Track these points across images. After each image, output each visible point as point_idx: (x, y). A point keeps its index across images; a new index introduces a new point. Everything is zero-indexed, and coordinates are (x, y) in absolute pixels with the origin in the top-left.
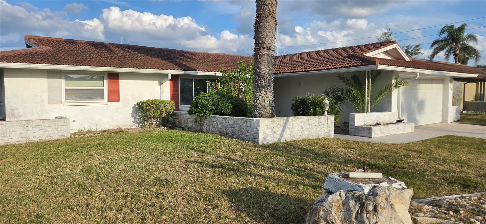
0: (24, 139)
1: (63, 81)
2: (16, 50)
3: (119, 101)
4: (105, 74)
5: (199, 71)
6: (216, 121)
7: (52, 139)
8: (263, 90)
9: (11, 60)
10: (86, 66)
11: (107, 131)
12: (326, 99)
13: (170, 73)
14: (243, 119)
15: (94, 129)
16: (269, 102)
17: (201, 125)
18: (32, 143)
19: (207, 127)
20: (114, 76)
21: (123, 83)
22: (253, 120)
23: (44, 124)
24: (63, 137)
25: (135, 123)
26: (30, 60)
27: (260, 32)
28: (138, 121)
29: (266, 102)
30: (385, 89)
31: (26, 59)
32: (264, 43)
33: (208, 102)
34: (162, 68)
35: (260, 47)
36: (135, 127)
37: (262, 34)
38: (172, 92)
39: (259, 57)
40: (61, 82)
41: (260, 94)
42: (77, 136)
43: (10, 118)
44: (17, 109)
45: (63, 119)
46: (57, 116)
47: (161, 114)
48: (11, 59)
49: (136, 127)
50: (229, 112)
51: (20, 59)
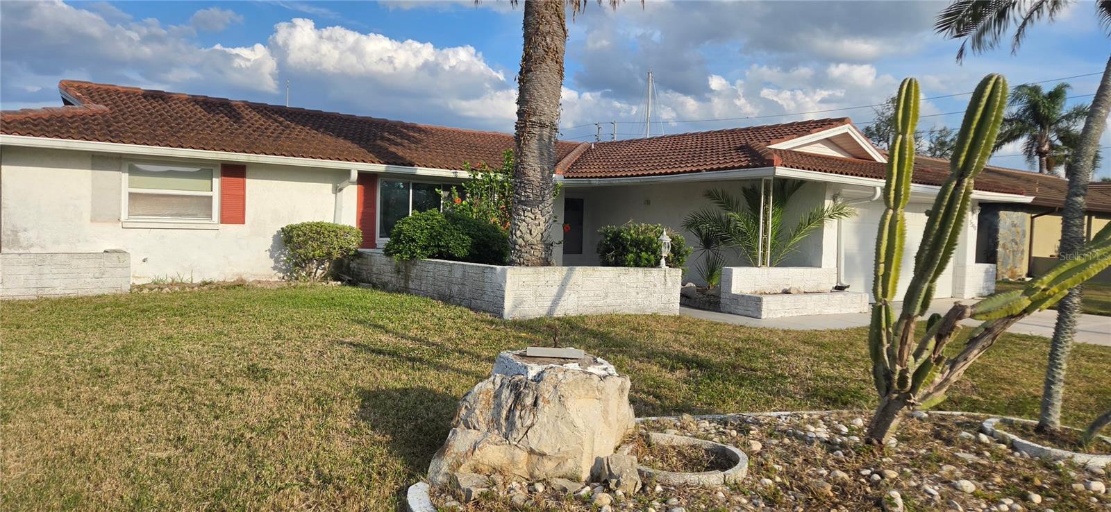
0: (33, 291)
1: (125, 176)
2: (31, 110)
3: (244, 223)
4: (215, 166)
5: (419, 166)
6: (433, 269)
7: (91, 294)
8: (529, 209)
9: (15, 130)
10: (171, 147)
11: (211, 283)
12: (665, 233)
13: (355, 167)
14: (479, 266)
15: (186, 278)
16: (542, 234)
17: (407, 278)
18: (47, 299)
19: (417, 282)
20: (235, 171)
21: (254, 187)
22: (495, 269)
23: (75, 262)
24: (114, 291)
25: (276, 271)
26: (55, 130)
27: (528, 90)
28: (284, 268)
29: (534, 234)
30: (810, 220)
31: (46, 129)
32: (535, 114)
33: (422, 230)
34: (337, 157)
35: (526, 122)
36: (277, 279)
37: (531, 95)
38: (362, 209)
39: (523, 142)
40: (121, 179)
41: (523, 218)
42: (146, 291)
43: (10, 249)
44: (25, 231)
45: (115, 255)
46: (108, 248)
47: (329, 254)
48: (15, 127)
49: (279, 278)
50: (463, 252)
51: (35, 129)
